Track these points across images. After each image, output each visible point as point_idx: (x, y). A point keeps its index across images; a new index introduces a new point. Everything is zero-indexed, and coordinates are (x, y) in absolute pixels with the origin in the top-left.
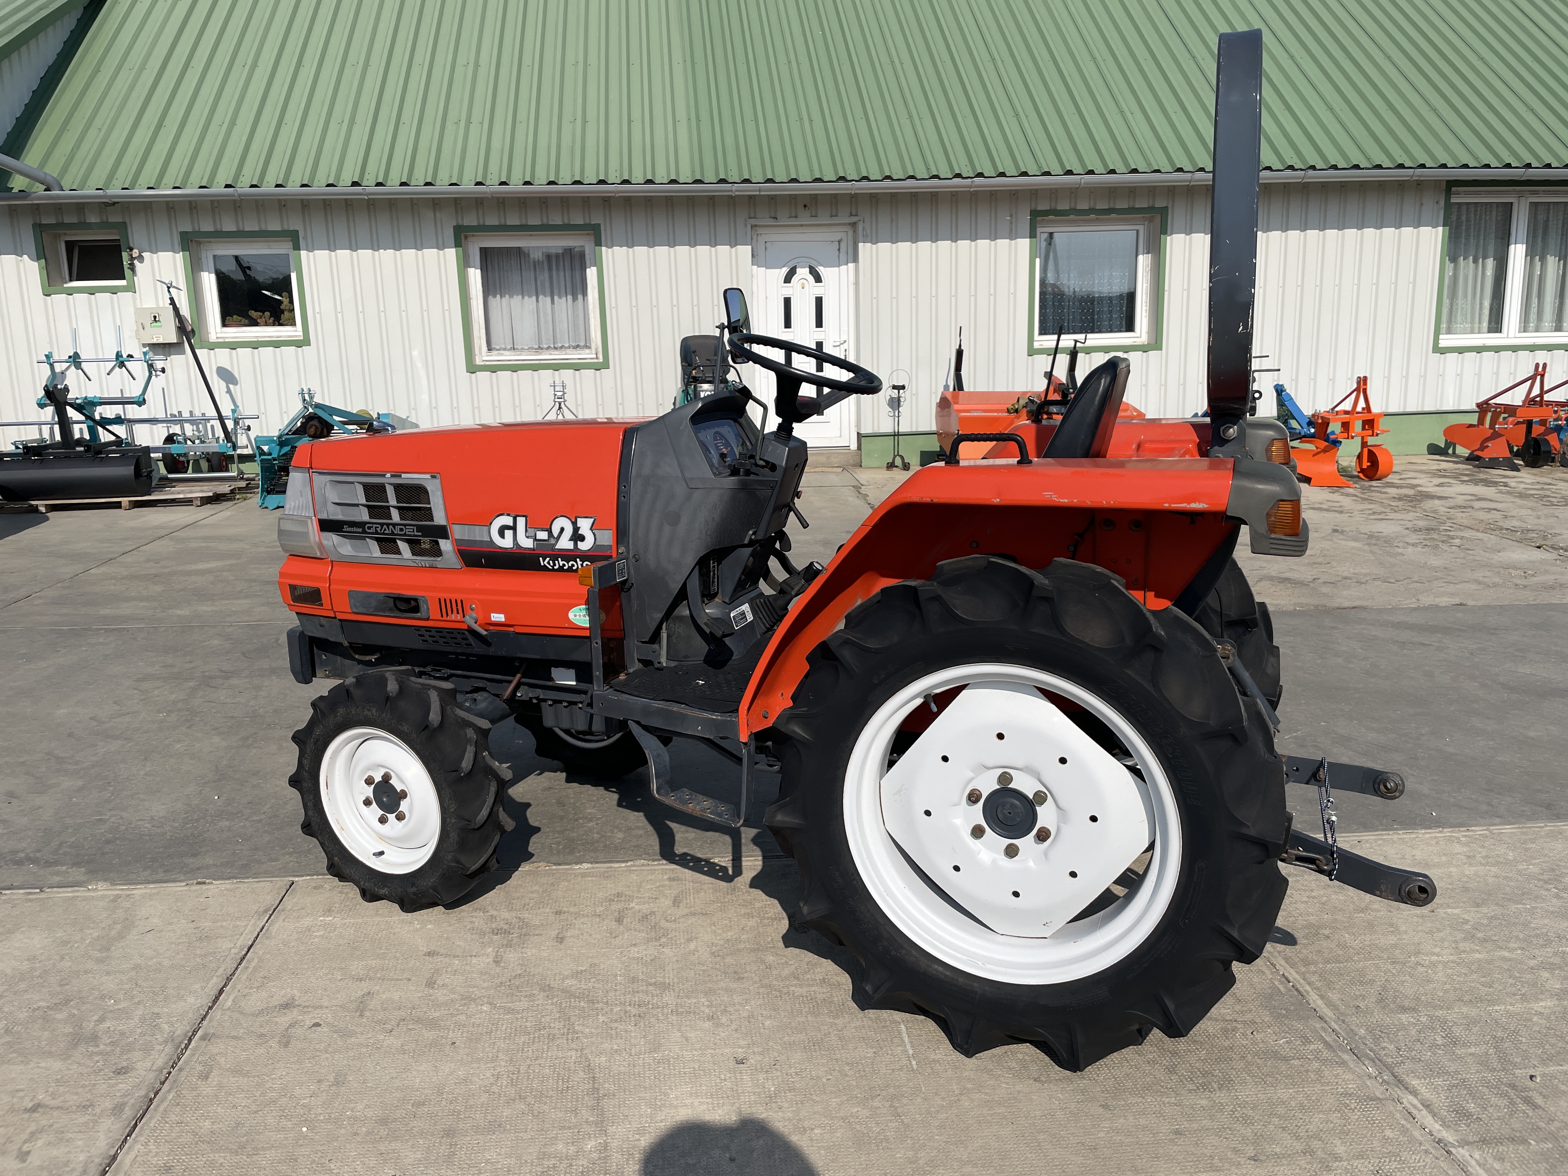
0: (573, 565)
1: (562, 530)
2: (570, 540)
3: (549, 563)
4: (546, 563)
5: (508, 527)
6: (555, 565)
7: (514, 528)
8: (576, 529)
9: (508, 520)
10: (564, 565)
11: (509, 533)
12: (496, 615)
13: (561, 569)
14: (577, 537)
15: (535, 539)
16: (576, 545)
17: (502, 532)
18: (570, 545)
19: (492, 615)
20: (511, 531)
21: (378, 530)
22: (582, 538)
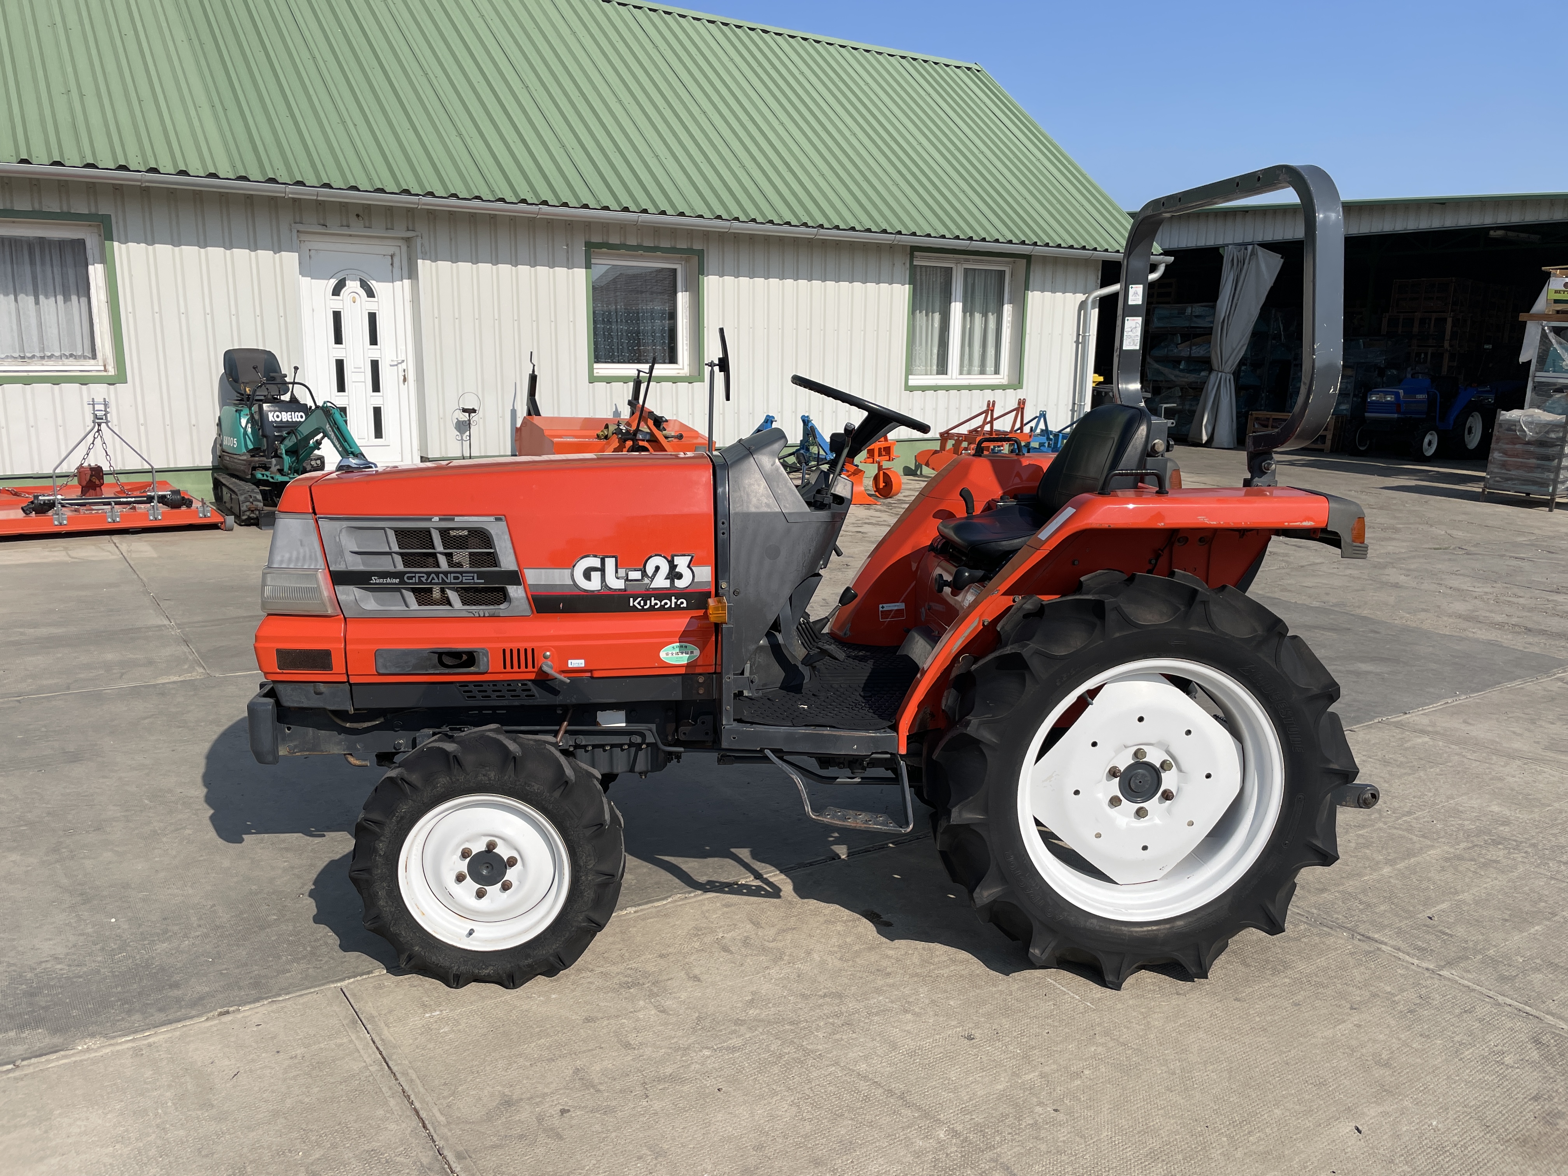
0: (666, 604)
1: (657, 568)
2: (666, 578)
3: (639, 603)
4: (635, 603)
5: (595, 569)
6: (645, 604)
7: (602, 570)
8: (673, 566)
9: (595, 562)
10: (656, 604)
11: (596, 576)
12: (574, 661)
13: (652, 608)
14: (673, 574)
15: (627, 580)
16: (672, 583)
17: (587, 575)
18: (667, 584)
19: (570, 661)
20: (599, 573)
21: (423, 579)
22: (680, 576)
